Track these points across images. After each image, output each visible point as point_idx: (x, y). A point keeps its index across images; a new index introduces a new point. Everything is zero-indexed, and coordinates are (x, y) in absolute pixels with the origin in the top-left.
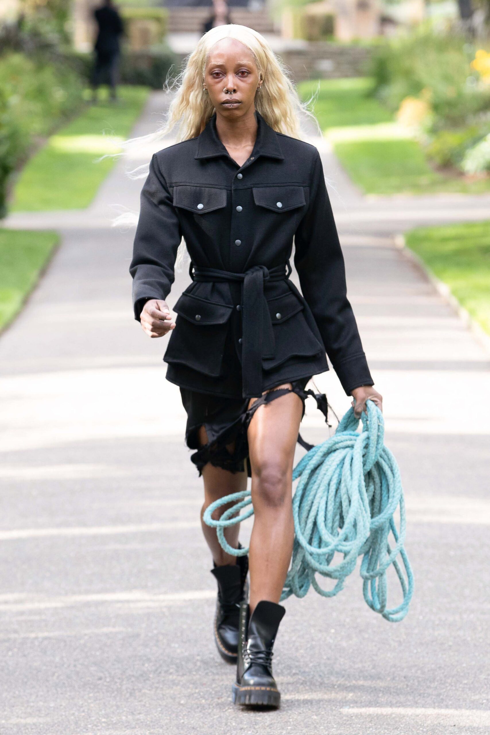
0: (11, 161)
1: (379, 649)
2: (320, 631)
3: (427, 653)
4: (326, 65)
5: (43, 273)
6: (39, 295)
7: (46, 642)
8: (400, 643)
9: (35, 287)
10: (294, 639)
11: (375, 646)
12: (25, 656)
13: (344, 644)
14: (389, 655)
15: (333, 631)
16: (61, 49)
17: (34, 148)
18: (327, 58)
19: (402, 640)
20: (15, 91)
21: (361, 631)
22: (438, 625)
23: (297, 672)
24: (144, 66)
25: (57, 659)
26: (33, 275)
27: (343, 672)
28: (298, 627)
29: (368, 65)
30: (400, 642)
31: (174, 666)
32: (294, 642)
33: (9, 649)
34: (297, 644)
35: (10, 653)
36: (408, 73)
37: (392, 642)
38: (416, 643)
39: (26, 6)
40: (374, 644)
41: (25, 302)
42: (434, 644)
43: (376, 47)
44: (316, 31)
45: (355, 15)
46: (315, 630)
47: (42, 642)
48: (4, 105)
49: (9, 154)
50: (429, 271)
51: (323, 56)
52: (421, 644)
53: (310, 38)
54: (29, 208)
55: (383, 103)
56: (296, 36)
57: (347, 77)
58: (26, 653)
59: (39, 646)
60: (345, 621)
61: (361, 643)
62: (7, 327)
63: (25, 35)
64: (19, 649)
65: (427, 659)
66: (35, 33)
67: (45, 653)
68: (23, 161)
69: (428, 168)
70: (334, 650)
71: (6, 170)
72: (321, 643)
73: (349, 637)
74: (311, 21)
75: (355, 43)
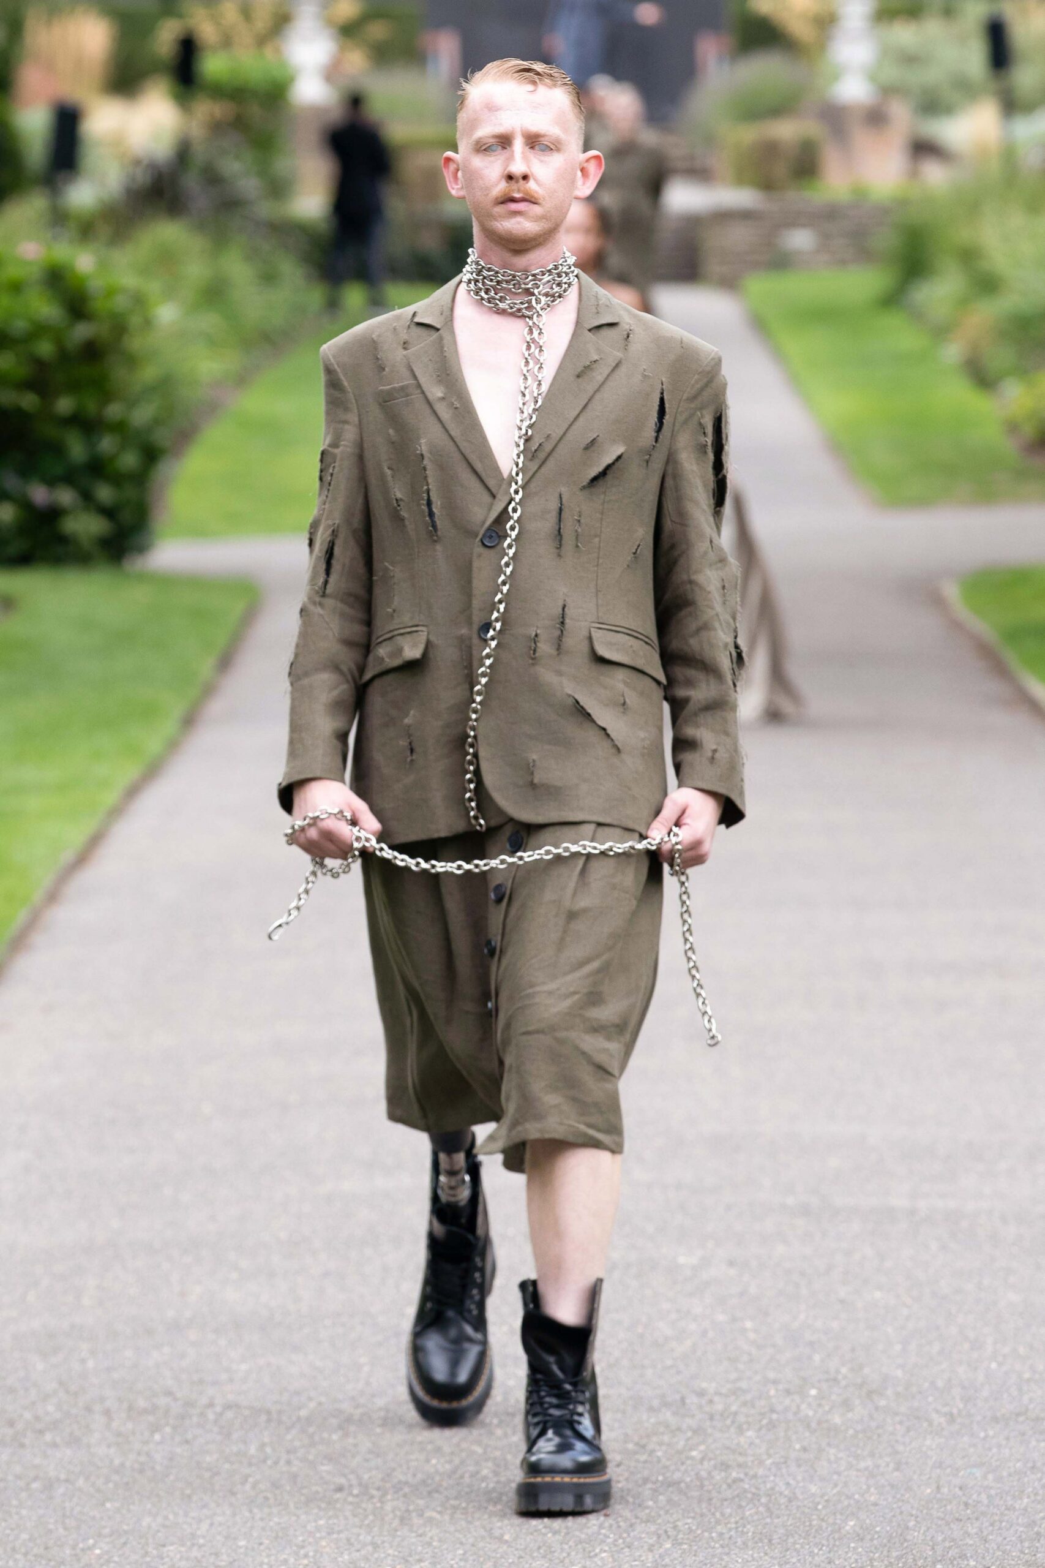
0: (162, 437)
1: (908, 1430)
2: (788, 1392)
3: (1007, 1439)
4: (800, 240)
5: (226, 662)
6: (216, 707)
7: (229, 1414)
8: (951, 1418)
9: (209, 691)
10: (734, 1408)
11: (901, 1423)
12: (187, 1442)
13: (837, 1419)
14: (928, 1442)
15: (813, 1392)
16: (265, 209)
17: (212, 409)
18: (804, 226)
19: (955, 1411)
20: (170, 293)
21: (870, 1393)
22: (1028, 1380)
23: (742, 1476)
24: (431, 243)
25: (253, 1450)
26: (206, 666)
27: (835, 1477)
28: (744, 1385)
29: (886, 240)
30: (951, 1415)
31: (490, 1464)
32: (736, 1414)
33: (155, 1428)
34: (741, 1418)
35: (157, 1437)
36: (969, 256)
37: (934, 1416)
38: (984, 1417)
39: (194, 124)
40: (898, 1419)
41: (189, 721)
42: (1021, 1419)
43: (903, 203)
44: (781, 170)
45: (862, 138)
46: (777, 1390)
47: (221, 1414)
48: (148, 323)
49: (157, 422)
50: (1011, 658)
51: (794, 220)
52: (995, 1420)
53: (767, 185)
54: (198, 531)
55: (917, 316)
56: (740, 179)
57: (843, 263)
58: (189, 1436)
59: (216, 1422)
60: (838, 1372)
61: (871, 1417)
62: (152, 771)
63: (191, 182)
64: (175, 1428)
65: (1007, 1451)
66: (213, 178)
67: (228, 1435)
68: (186, 436)
69: (1008, 448)
70: (815, 1431)
71: (151, 455)
72: (790, 1416)
73: (847, 1405)
74: (769, 150)
75: (860, 194)
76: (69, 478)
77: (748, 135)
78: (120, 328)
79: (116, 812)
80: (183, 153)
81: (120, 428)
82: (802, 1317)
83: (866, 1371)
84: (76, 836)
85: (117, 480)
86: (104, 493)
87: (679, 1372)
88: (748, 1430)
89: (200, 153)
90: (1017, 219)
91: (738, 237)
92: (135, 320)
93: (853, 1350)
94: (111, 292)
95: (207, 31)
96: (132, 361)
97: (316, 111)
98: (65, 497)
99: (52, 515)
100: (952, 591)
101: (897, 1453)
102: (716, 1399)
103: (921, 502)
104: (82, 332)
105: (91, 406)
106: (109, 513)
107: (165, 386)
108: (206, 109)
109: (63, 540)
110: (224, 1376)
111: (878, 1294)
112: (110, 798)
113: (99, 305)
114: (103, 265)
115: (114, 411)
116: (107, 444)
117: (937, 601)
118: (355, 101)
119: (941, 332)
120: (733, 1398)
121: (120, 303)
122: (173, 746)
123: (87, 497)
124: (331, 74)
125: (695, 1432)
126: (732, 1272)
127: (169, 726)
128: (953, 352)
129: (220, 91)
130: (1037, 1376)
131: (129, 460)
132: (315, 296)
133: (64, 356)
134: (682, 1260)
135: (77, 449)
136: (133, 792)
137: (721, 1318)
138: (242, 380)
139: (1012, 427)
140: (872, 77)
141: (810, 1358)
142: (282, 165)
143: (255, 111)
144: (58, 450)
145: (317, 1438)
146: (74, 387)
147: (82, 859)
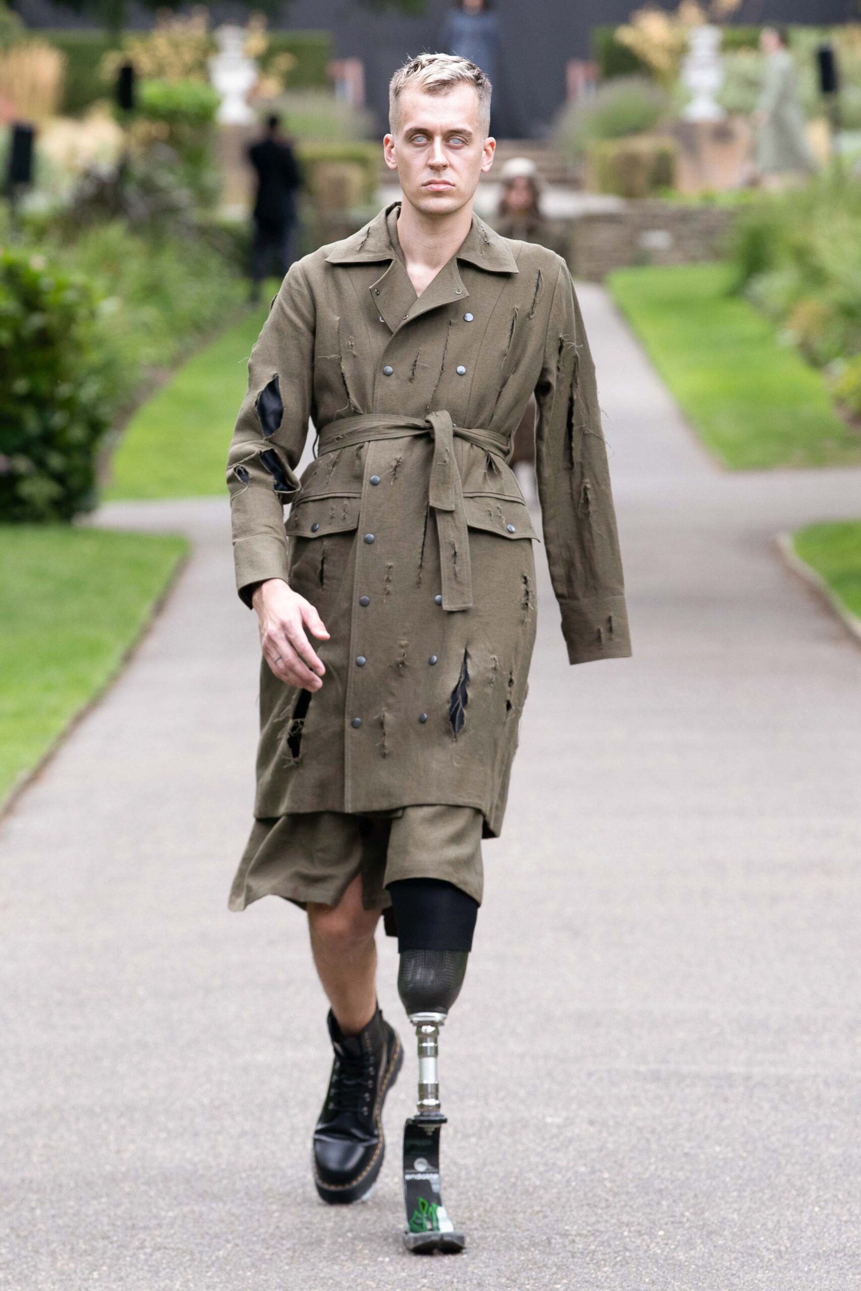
0: (105, 412)
1: (743, 1265)
2: (640, 1233)
3: (828, 1272)
4: (658, 240)
5: (160, 608)
6: (152, 645)
7: (158, 1255)
8: (780, 1255)
9: (146, 631)
10: (593, 1247)
11: (736, 1259)
12: (121, 1279)
13: (681, 1256)
14: (759, 1276)
15: (661, 1233)
16: (196, 215)
17: (150, 388)
18: (659, 228)
19: (783, 1248)
20: (111, 292)
21: (710, 1233)
22: (846, 1222)
26: (144, 611)
28: (601, 1227)
29: (731, 240)
30: (780, 1251)
32: (594, 1252)
33: (94, 1267)
34: (599, 1256)
35: (96, 1275)
36: (802, 253)
37: (765, 1253)
38: (808, 1254)
39: (133, 141)
40: (733, 1256)
41: (128, 658)
42: (839, 1255)
43: (745, 209)
44: (641, 180)
45: (709, 151)
46: (630, 1231)
47: (151, 1255)
48: (93, 314)
49: (100, 398)
50: (837, 600)
51: (652, 222)
52: (818, 1256)
53: (629, 193)
54: (138, 494)
55: (758, 304)
56: (605, 188)
57: (693, 259)
58: (123, 1274)
59: (146, 1260)
60: (683, 1215)
61: (711, 1255)
62: (96, 702)
63: (131, 192)
64: (110, 1267)
65: (827, 1283)
66: (148, 187)
67: (157, 1273)
68: (127, 411)
69: (837, 418)
70: (663, 1266)
71: (96, 428)
72: (641, 1253)
73: (690, 1244)
74: (631, 162)
75: (708, 198)
76: (25, 449)
77: (612, 149)
78: (68, 316)
79: (65, 737)
80: (123, 169)
81: (69, 404)
82: (652, 1168)
83: (707, 1214)
84: (30, 758)
85: (66, 450)
86: (56, 461)
87: (545, 1217)
88: (605, 1266)
89: (139, 168)
90: (842, 224)
91: (604, 237)
92: (82, 312)
93: (696, 1196)
94: (61, 287)
95: (144, 62)
96: (78, 347)
97: (239, 129)
98: (22, 464)
99: (11, 479)
100: (786, 542)
101: (733, 1284)
102: (577, 1239)
103: (760, 466)
104: (37, 321)
105: (44, 386)
106: (59, 478)
107: (107, 369)
108: (142, 128)
109: (20, 501)
110: (155, 1222)
111: (718, 1149)
112: (61, 724)
113: (49, 299)
114: (52, 263)
115: (64, 390)
116: (58, 419)
117: (775, 551)
118: (273, 122)
119: (780, 317)
120: (592, 1239)
121: (70, 296)
122: (114, 678)
123: (41, 464)
124: (251, 97)
125: (558, 1268)
126: (592, 1130)
127: (111, 662)
128: (789, 336)
129: (155, 113)
130: (853, 1219)
131: (77, 433)
132: (240, 289)
133: (20, 342)
134: (549, 1120)
135: (32, 424)
136: (79, 718)
137: (583, 1169)
138: (177, 362)
139: (840, 401)
140: (719, 99)
141: (658, 1203)
142: (210, 177)
143: (186, 131)
144: (15, 423)
145: (233, 1275)
146: (28, 370)
147: (35, 777)
